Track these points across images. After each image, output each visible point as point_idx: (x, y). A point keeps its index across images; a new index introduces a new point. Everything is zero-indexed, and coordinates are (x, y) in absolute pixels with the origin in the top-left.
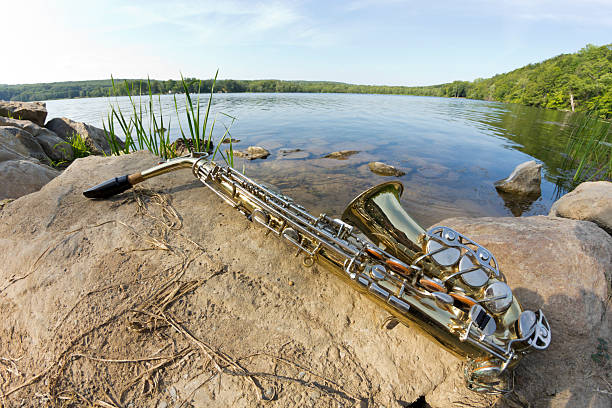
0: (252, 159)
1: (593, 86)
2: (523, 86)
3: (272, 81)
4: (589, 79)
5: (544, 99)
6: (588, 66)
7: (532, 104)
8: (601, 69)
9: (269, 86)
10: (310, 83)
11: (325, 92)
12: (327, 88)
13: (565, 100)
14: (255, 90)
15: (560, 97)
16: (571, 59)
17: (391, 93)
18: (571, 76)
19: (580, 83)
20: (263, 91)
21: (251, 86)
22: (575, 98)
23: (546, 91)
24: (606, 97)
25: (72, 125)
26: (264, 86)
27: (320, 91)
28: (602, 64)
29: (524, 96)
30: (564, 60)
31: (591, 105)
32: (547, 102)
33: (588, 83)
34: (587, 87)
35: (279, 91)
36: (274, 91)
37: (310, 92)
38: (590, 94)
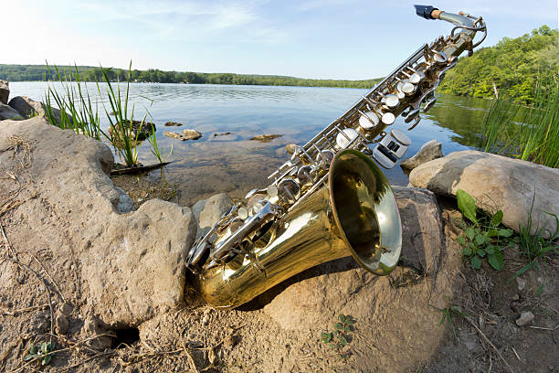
0: (184, 140)
1: (512, 76)
2: (451, 78)
3: (229, 75)
4: (508, 69)
5: (471, 89)
6: (505, 57)
7: (460, 94)
8: (517, 60)
9: (226, 79)
10: (263, 77)
11: (277, 85)
12: (279, 82)
13: (489, 89)
14: (214, 83)
15: (485, 87)
16: (491, 52)
17: (336, 86)
18: (492, 67)
19: (501, 73)
20: (221, 83)
21: (210, 78)
22: (498, 87)
23: (472, 82)
24: (524, 85)
25: (31, 103)
26: (222, 79)
27: (273, 84)
28: (518, 55)
29: (453, 86)
30: (485, 53)
31: (512, 93)
32: (474, 91)
33: (507, 73)
34: (508, 76)
35: (236, 83)
36: (231, 83)
37: (264, 85)
38: (511, 83)
